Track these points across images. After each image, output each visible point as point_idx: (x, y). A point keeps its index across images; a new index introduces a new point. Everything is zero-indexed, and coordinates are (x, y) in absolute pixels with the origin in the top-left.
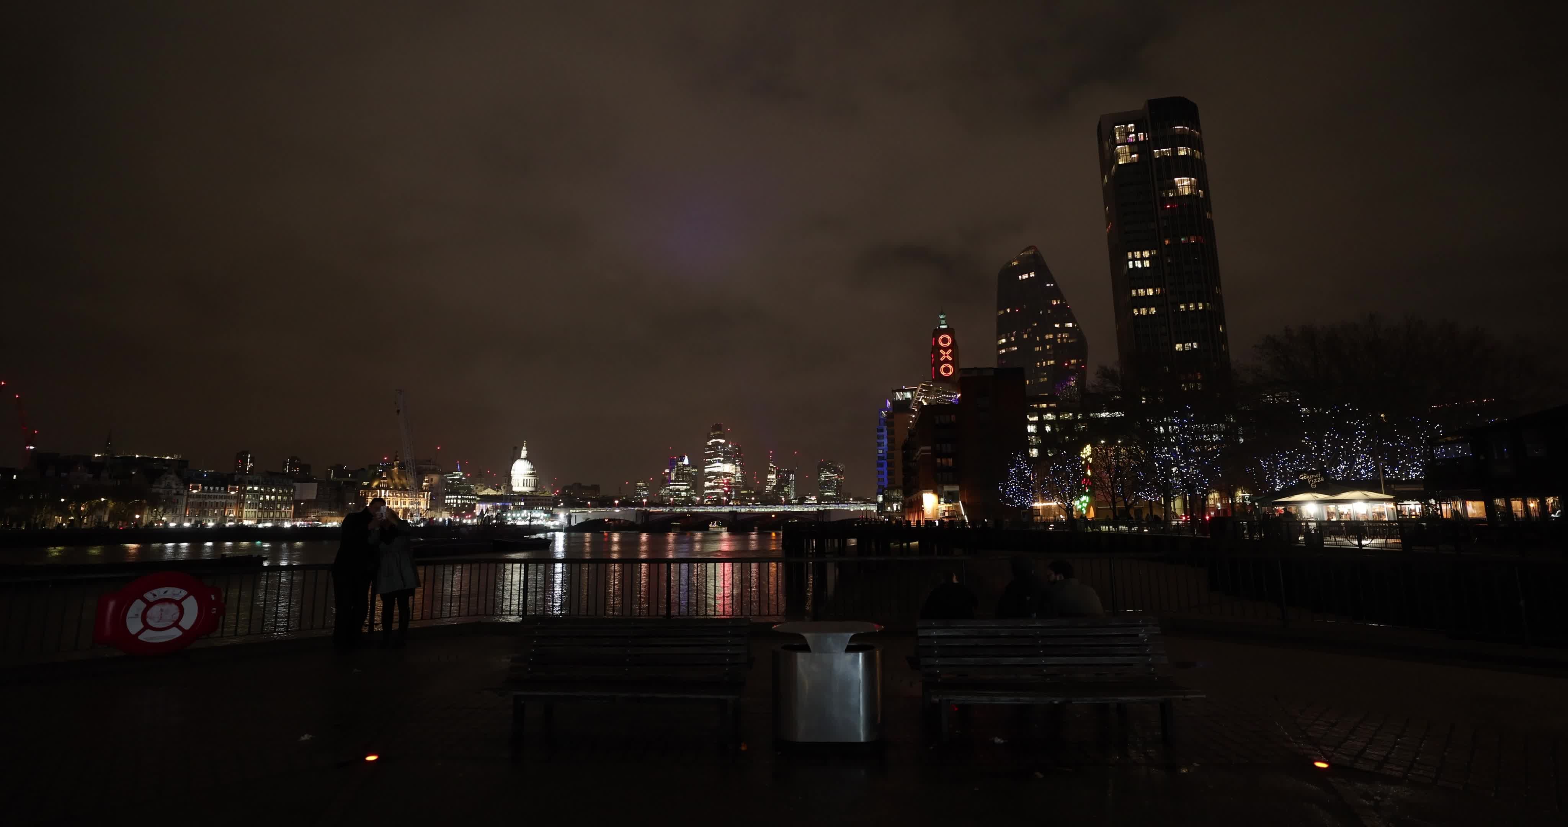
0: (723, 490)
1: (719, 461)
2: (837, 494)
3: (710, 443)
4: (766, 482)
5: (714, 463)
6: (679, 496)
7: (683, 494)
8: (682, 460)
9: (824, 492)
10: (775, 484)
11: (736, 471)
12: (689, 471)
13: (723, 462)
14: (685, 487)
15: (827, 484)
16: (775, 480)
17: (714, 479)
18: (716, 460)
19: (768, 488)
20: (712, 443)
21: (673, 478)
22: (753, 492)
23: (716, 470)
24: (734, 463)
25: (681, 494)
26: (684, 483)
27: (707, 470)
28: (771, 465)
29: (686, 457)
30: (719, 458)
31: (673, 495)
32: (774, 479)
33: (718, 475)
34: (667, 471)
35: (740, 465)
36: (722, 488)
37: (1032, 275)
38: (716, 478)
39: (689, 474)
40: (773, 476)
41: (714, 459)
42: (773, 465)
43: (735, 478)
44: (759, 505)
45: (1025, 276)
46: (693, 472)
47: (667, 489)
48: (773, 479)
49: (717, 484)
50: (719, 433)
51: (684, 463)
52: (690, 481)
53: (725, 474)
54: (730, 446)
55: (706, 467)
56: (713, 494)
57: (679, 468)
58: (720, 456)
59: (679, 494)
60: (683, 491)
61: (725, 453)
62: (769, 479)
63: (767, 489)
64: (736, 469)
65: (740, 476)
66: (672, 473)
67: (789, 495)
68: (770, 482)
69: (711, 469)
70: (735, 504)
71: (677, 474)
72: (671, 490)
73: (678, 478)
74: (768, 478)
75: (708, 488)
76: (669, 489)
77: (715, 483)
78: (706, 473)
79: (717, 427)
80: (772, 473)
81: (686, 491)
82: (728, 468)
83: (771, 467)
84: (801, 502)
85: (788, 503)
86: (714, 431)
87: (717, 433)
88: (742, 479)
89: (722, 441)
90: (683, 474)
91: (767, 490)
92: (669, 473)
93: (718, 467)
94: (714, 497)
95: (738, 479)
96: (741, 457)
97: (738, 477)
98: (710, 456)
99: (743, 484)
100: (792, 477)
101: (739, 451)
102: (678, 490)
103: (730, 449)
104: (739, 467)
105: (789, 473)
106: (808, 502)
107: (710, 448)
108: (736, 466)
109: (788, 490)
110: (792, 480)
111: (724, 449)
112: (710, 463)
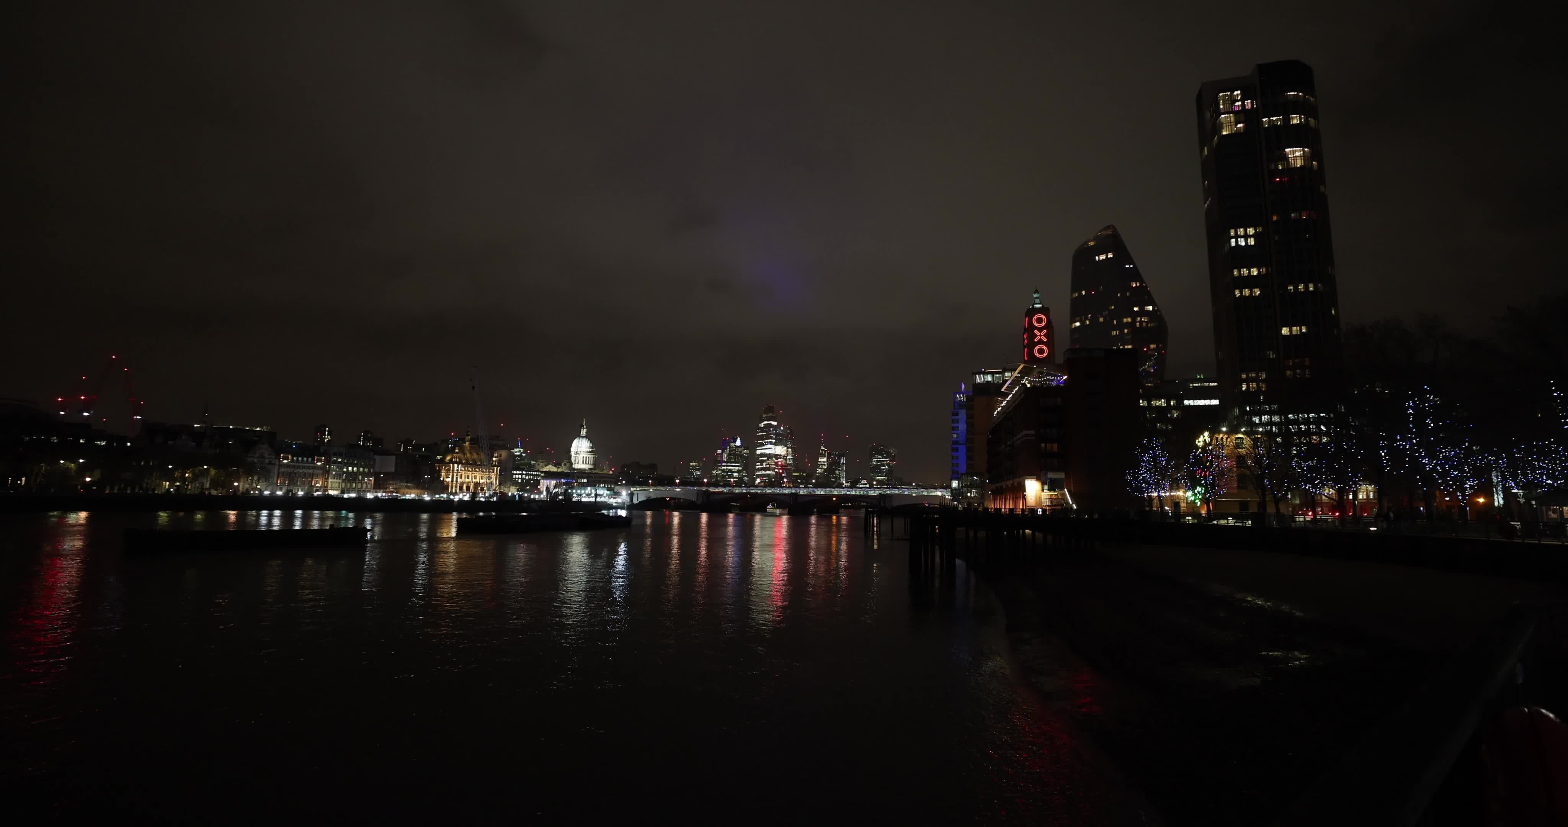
0: (774, 471)
1: (771, 443)
2: (888, 478)
3: (762, 425)
4: (817, 465)
5: (766, 445)
6: (731, 476)
7: (735, 475)
8: (735, 441)
9: (875, 476)
10: (826, 467)
11: (787, 454)
12: (741, 452)
13: (775, 444)
14: (737, 468)
15: (877, 469)
16: (826, 463)
17: (765, 461)
18: (767, 442)
19: (819, 471)
20: (764, 424)
21: (725, 459)
22: (805, 475)
23: (767, 452)
24: (786, 445)
25: (733, 475)
26: (736, 464)
27: (758, 452)
28: (822, 448)
29: (739, 438)
30: (771, 440)
31: (725, 476)
32: (825, 462)
33: (769, 456)
34: (719, 451)
35: (791, 448)
36: (773, 470)
37: (1110, 255)
38: (768, 460)
39: (741, 455)
40: (824, 459)
41: (766, 441)
42: (824, 448)
43: (786, 460)
44: (811, 487)
45: (1103, 257)
46: (744, 453)
47: (720, 469)
48: (823, 462)
49: (768, 466)
50: (771, 415)
51: (736, 444)
52: (742, 462)
53: (777, 456)
54: (782, 428)
55: (758, 448)
56: (764, 475)
57: (732, 449)
58: (772, 438)
59: (731, 475)
60: (735, 472)
61: (777, 435)
62: (820, 462)
64: (787, 451)
65: (791, 459)
66: (724, 454)
67: (840, 478)
68: (822, 464)
69: (763, 450)
70: (787, 486)
71: (729, 455)
72: (723, 471)
73: (731, 459)
74: (819, 460)
75: (759, 470)
76: (721, 470)
77: (767, 465)
78: (757, 455)
79: (770, 409)
80: (823, 456)
81: (738, 472)
82: (780, 450)
83: (823, 450)
84: (853, 486)
85: (840, 486)
86: (766, 413)
87: (769, 415)
88: (793, 461)
89: (775, 423)
90: (735, 455)
91: (818, 473)
92: (721, 454)
93: (769, 448)
94: (765, 478)
95: (790, 461)
96: (793, 439)
97: (789, 459)
98: (761, 438)
99: (793, 466)
100: (843, 460)
101: (791, 433)
102: (730, 471)
103: (782, 431)
104: (790, 450)
105: (840, 456)
106: (861, 486)
107: (762, 430)
108: (788, 448)
109: (839, 473)
110: (843, 464)
111: (776, 431)
112: (762, 445)
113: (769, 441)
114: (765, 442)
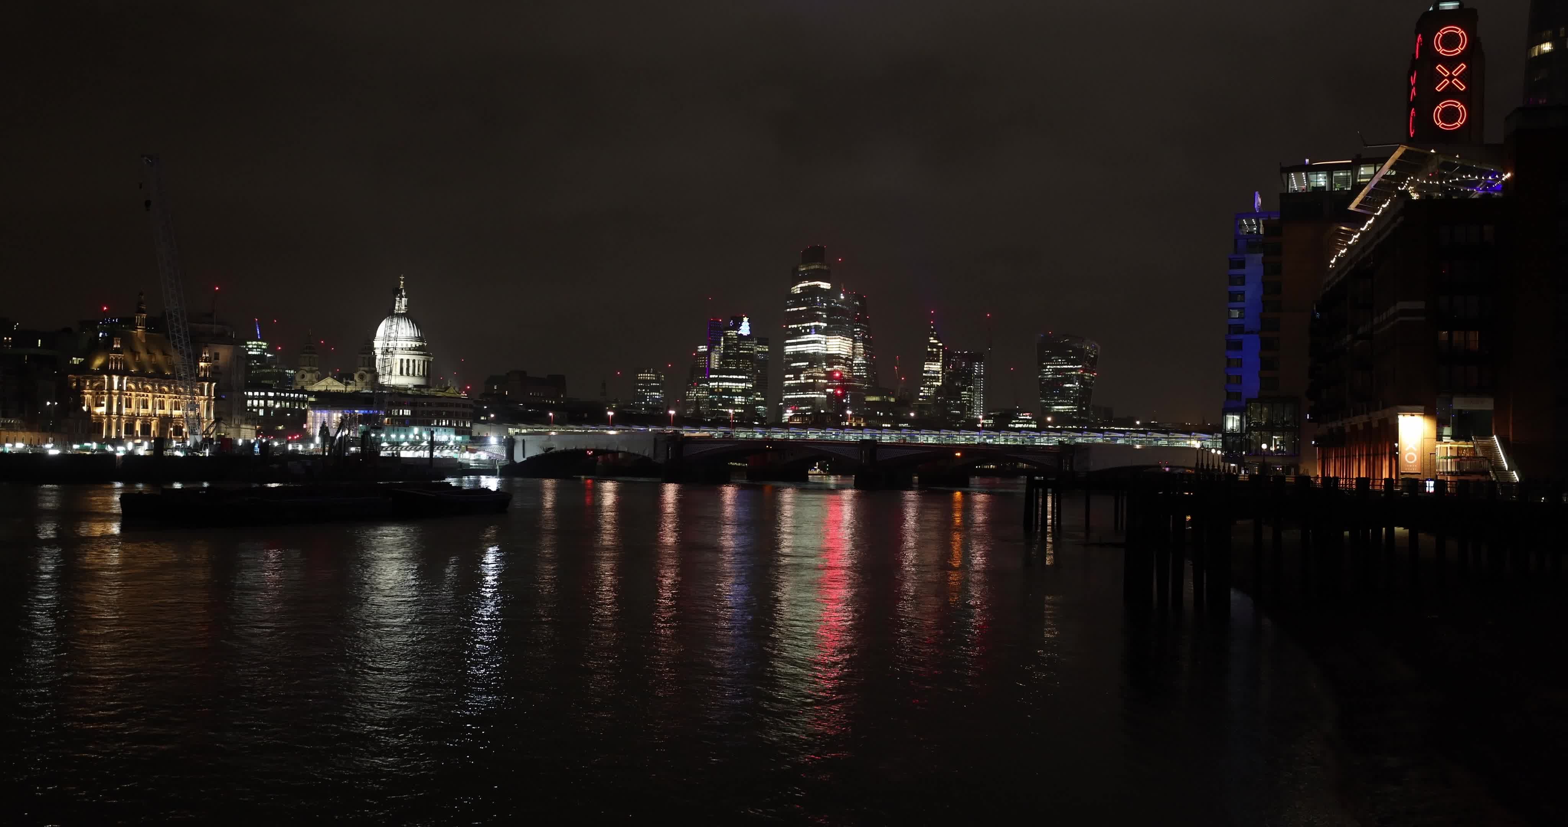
0: (825, 393)
1: (818, 330)
2: (1079, 409)
3: (797, 290)
4: (920, 379)
5: (806, 333)
6: (730, 404)
7: (739, 400)
8: (737, 326)
9: (1050, 405)
10: (939, 384)
11: (854, 354)
12: (752, 350)
13: (827, 332)
14: (742, 385)
15: (1054, 389)
16: (940, 375)
17: (805, 370)
18: (810, 327)
19: (925, 392)
20: (801, 288)
21: (715, 365)
22: (892, 400)
23: (810, 349)
24: (849, 334)
25: (733, 400)
26: (740, 377)
27: (789, 350)
28: (932, 340)
29: (746, 319)
30: (817, 323)
31: (717, 403)
32: (938, 372)
33: (814, 359)
34: (703, 348)
35: (863, 340)
36: (823, 389)
38: (810, 366)
39: (751, 357)
40: (937, 367)
41: (806, 325)
42: (936, 341)
43: (851, 367)
44: (905, 428)
46: (759, 352)
47: (704, 389)
48: (934, 372)
49: (812, 381)
50: (817, 267)
51: (740, 332)
52: (754, 371)
53: (832, 359)
54: (842, 297)
55: (788, 341)
56: (802, 401)
57: (730, 343)
58: (818, 318)
59: (729, 400)
60: (737, 394)
61: (831, 311)
62: (926, 372)
63: (921, 394)
64: (854, 348)
65: (863, 365)
66: (713, 354)
67: (970, 408)
68: (931, 377)
69: (799, 346)
70: (854, 425)
71: (724, 357)
72: (712, 391)
73: (728, 364)
74: (925, 369)
75: (791, 389)
76: (707, 389)
77: (807, 378)
78: (788, 356)
79: (814, 254)
80: (934, 358)
81: (745, 393)
82: (838, 345)
83: (933, 345)
84: (1001, 424)
85: (972, 425)
86: (805, 262)
87: (813, 267)
88: (867, 371)
89: (825, 286)
90: (738, 357)
91: (921, 397)
92: (708, 354)
93: (814, 342)
94: (804, 408)
95: (859, 370)
96: (866, 322)
97: (858, 365)
98: (797, 318)
99: (868, 381)
100: (978, 368)
101: (863, 309)
102: (728, 391)
103: (842, 303)
104: (860, 344)
105: (971, 359)
106: (1017, 426)
107: (798, 300)
108: (855, 341)
109: (970, 397)
110: (979, 376)
111: (829, 304)
112: (797, 333)
113: (812, 324)
114: (804, 328)
